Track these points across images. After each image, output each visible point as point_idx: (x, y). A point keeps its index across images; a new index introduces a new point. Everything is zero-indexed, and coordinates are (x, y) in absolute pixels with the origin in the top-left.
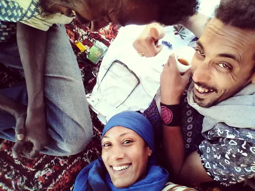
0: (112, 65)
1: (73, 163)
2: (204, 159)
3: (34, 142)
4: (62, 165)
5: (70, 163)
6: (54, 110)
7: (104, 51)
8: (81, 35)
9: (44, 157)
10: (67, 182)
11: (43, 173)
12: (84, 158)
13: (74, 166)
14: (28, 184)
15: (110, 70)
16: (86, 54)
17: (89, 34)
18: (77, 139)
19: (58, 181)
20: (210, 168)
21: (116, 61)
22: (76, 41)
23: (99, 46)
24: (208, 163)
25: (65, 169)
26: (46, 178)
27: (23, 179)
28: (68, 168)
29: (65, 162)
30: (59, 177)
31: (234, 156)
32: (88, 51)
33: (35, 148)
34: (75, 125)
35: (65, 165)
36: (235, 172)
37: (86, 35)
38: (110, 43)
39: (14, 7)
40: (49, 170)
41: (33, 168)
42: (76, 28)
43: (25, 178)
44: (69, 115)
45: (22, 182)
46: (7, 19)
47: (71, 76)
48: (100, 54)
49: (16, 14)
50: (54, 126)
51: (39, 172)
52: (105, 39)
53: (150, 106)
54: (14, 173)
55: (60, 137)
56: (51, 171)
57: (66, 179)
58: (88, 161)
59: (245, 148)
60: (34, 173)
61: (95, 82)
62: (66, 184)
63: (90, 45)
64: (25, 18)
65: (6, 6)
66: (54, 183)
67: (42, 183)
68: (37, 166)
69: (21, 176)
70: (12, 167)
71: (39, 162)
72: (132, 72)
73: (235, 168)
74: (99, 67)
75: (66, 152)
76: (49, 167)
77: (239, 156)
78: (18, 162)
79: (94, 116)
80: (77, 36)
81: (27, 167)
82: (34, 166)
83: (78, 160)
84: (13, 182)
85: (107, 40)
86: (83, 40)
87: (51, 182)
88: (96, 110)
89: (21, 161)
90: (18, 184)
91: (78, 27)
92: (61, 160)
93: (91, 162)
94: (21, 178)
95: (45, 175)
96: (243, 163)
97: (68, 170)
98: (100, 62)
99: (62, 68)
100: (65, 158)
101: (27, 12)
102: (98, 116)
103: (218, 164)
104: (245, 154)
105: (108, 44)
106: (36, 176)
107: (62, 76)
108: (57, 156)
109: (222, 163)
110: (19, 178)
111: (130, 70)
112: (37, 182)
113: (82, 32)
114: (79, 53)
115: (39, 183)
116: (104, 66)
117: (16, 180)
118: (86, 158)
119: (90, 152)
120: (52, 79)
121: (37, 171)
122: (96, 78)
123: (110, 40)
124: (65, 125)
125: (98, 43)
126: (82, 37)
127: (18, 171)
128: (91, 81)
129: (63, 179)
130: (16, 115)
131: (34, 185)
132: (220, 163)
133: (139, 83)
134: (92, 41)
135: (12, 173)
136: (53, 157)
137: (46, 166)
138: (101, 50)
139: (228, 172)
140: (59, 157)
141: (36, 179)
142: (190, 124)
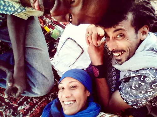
0: (66, 41)
1: (42, 101)
4: (35, 102)
5: (40, 101)
7: (62, 32)
8: (47, 22)
9: (24, 97)
10: (38, 112)
11: (23, 107)
12: (49, 98)
13: (42, 103)
14: (13, 114)
15: (65, 44)
16: (50, 34)
17: (52, 21)
19: (32, 113)
21: (68, 38)
22: (44, 26)
23: (58, 29)
24: (123, 94)
25: (37, 105)
26: (25, 110)
27: (10, 111)
28: (38, 104)
29: (37, 101)
30: (33, 110)
31: (137, 86)
32: (52, 32)
33: (19, 91)
35: (37, 103)
36: (139, 97)
37: (50, 22)
38: (65, 27)
40: (27, 105)
41: (17, 104)
42: (45, 18)
43: (12, 111)
44: (40, 71)
45: (10, 113)
46: (4, 12)
47: (41, 47)
48: (59, 34)
49: (10, 10)
50: (30, 78)
51: (20, 107)
52: (62, 24)
54: (4, 107)
55: (34, 85)
56: (28, 106)
57: (38, 111)
58: (51, 100)
60: (17, 107)
61: (55, 51)
62: (38, 114)
63: (53, 28)
65: (3, 4)
66: (30, 113)
67: (22, 114)
68: (19, 103)
69: (9, 109)
70: (3, 104)
71: (20, 100)
72: (79, 45)
73: (139, 95)
74: (58, 42)
75: (37, 94)
77: (140, 85)
78: (7, 101)
79: (55, 72)
80: (45, 23)
81: (13, 104)
82: (17, 103)
83: (45, 99)
84: (4, 113)
85: (64, 25)
86: (49, 25)
87: (28, 113)
88: (56, 68)
89: (9, 100)
90: (7, 114)
91: (45, 17)
92: (34, 99)
93: (53, 100)
94: (9, 110)
95: (24, 109)
96: (143, 90)
97: (38, 106)
98: (59, 39)
99: (35, 42)
100: (37, 98)
102: (57, 72)
103: (129, 94)
104: (143, 84)
105: (64, 28)
106: (19, 109)
107: (35, 47)
108: (32, 96)
110: (7, 110)
111: (77, 44)
112: (19, 113)
113: (48, 20)
114: (46, 33)
115: (21, 114)
116: (61, 41)
117: (6, 112)
118: (50, 98)
119: (52, 94)
120: (29, 49)
122: (56, 49)
123: (65, 25)
124: (37, 77)
127: (7, 106)
128: (53, 50)
129: (35, 111)
130: (7, 71)
131: (17, 114)
133: (83, 51)
134: (54, 25)
135: (3, 107)
136: (29, 98)
137: (25, 103)
138: (60, 31)
140: (33, 97)
141: (19, 111)
142: (114, 76)
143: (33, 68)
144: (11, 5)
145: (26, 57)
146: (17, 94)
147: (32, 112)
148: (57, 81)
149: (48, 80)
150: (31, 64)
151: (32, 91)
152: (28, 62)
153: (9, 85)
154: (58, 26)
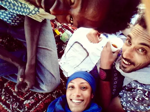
0: (74, 44)
1: (46, 98)
2: (122, 100)
3: (28, 83)
4: (40, 98)
5: (44, 97)
6: (40, 66)
7: (70, 36)
8: (58, 26)
9: (30, 92)
11: (29, 101)
12: (53, 95)
13: (46, 99)
14: (19, 107)
16: (60, 37)
17: (63, 25)
18: (51, 84)
19: (37, 108)
20: (125, 105)
21: (76, 42)
22: (55, 29)
23: (68, 33)
24: (124, 103)
25: (42, 100)
26: (30, 105)
27: (17, 104)
28: (43, 100)
29: (42, 97)
30: (38, 105)
31: (140, 99)
32: (62, 35)
33: (28, 86)
34: (51, 75)
35: (42, 98)
36: (140, 109)
37: (61, 26)
38: (74, 31)
39: (25, 7)
40: (33, 100)
41: (23, 98)
42: (56, 22)
43: (18, 104)
44: (48, 70)
45: (16, 106)
46: (21, 13)
47: (52, 48)
48: (68, 37)
49: (26, 11)
50: (40, 75)
51: (26, 101)
52: (71, 29)
53: (93, 69)
54: (12, 100)
55: (42, 82)
57: (42, 107)
58: (55, 97)
59: (147, 95)
61: (63, 53)
62: (41, 109)
63: (63, 32)
64: (31, 14)
65: (20, 6)
66: (34, 108)
67: (27, 108)
68: (26, 97)
70: (11, 97)
71: (27, 95)
72: (85, 49)
73: (140, 106)
74: (66, 44)
76: (32, 98)
78: (15, 94)
79: (61, 71)
80: (55, 26)
81: (20, 98)
83: (50, 96)
84: (11, 105)
85: (72, 30)
86: (59, 29)
87: (33, 107)
89: (17, 94)
90: (14, 107)
91: (57, 21)
92: (40, 95)
93: (57, 97)
94: (15, 103)
95: (29, 103)
96: (145, 103)
97: (43, 101)
98: (67, 42)
99: (47, 43)
100: (42, 94)
101: (32, 11)
102: (63, 72)
103: (131, 103)
104: (147, 99)
105: (72, 32)
106: (24, 103)
107: (46, 48)
109: (133, 103)
110: (14, 103)
111: (83, 48)
112: (25, 107)
113: (58, 24)
114: (56, 36)
115: (26, 107)
116: (69, 44)
117: (13, 105)
118: (54, 95)
119: (56, 92)
120: (41, 49)
121: (25, 100)
122: (64, 51)
123: (74, 30)
125: (67, 31)
126: (59, 27)
127: (14, 99)
128: (61, 52)
129: (40, 106)
130: (19, 67)
131: (23, 108)
132: (132, 103)
133: (88, 55)
134: (64, 29)
135: (10, 100)
136: (35, 93)
137: (31, 98)
138: (68, 35)
139: (136, 109)
140: (39, 93)
141: (24, 105)
142: (116, 81)
143: (43, 66)
144: (26, 7)
145: (38, 56)
146: (26, 89)
147: (36, 106)
148: (62, 80)
149: (56, 79)
150: (42, 63)
151: (40, 87)
152: (39, 60)
153: (20, 80)
154: (67, 30)
